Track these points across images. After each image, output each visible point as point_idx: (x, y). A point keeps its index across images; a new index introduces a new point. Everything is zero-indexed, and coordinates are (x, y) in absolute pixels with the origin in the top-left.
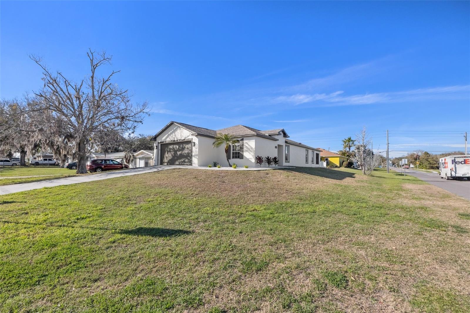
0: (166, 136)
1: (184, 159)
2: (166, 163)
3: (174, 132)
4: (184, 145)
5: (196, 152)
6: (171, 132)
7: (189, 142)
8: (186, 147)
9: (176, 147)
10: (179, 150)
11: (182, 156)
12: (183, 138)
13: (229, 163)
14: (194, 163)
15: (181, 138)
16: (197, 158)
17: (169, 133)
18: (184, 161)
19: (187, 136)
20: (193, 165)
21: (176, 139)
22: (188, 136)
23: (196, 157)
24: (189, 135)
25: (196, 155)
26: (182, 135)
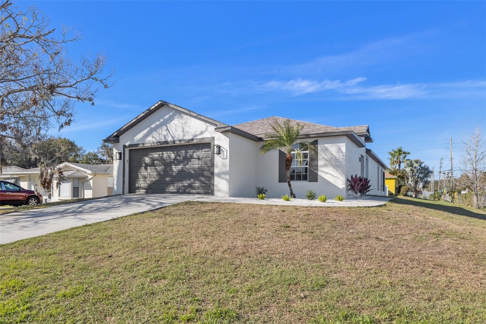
0: (145, 131)
1: (189, 182)
2: (142, 188)
3: (166, 123)
4: (190, 152)
5: (224, 165)
6: (157, 123)
7: (206, 145)
8: (195, 155)
9: (170, 157)
10: (177, 162)
11: (183, 175)
12: (188, 137)
13: (291, 190)
14: (219, 191)
15: (184, 135)
16: (226, 180)
17: (153, 126)
18: (190, 186)
19: (199, 132)
20: (215, 193)
21: (170, 139)
22: (202, 133)
23: (223, 176)
24: (204, 129)
25: (225, 173)
26: (187, 129)
